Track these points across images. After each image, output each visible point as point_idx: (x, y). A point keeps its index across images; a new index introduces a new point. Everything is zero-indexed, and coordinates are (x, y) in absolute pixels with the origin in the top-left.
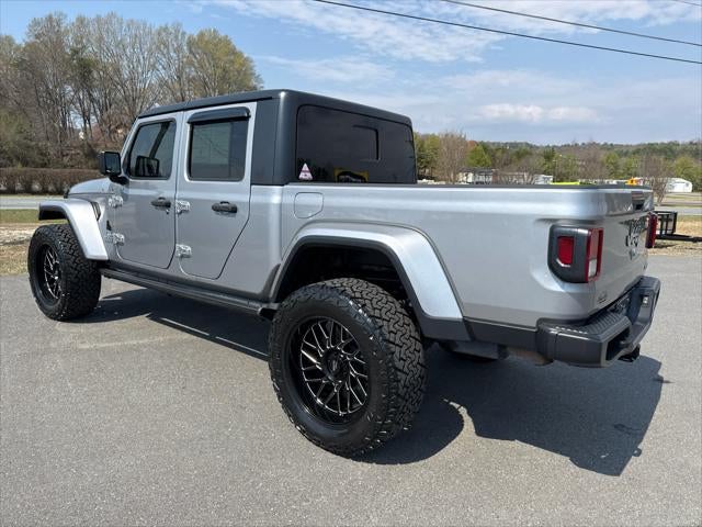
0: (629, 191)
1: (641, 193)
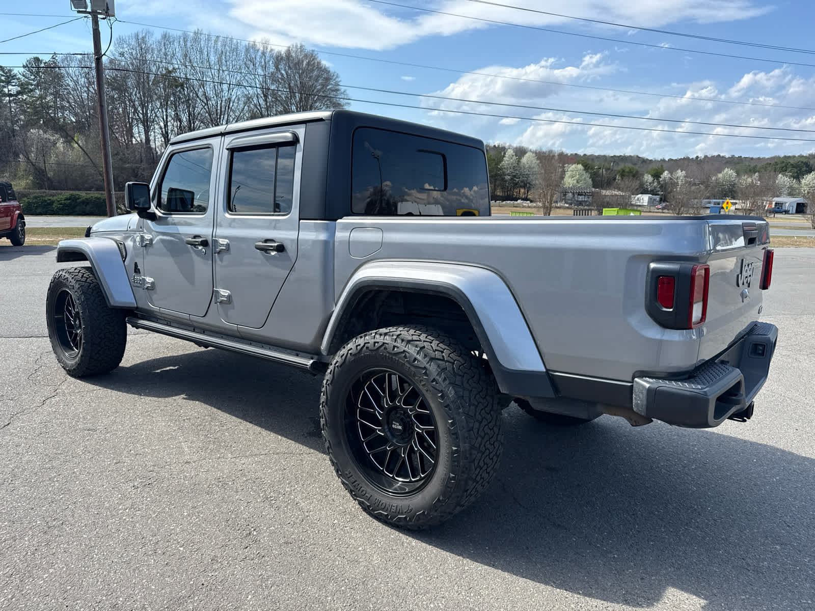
0: (739, 222)
1: (754, 225)
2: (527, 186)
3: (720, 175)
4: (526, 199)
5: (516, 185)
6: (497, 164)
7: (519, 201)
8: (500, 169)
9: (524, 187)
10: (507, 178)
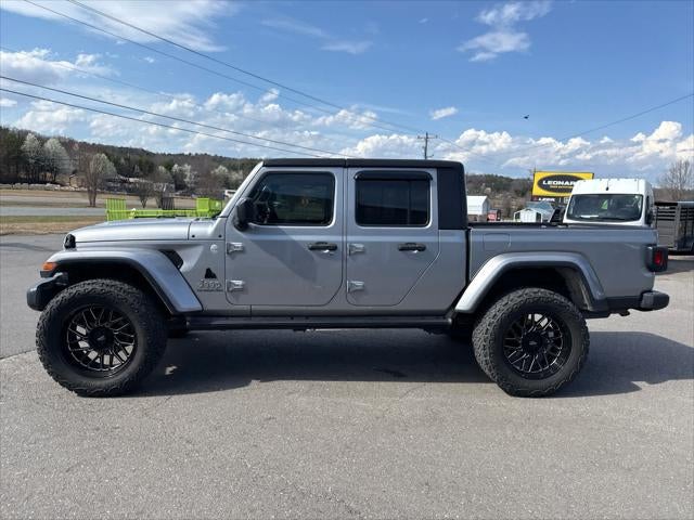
2: (55, 170)
3: (217, 171)
4: (54, 183)
5: (42, 169)
6: (18, 146)
7: (48, 185)
8: (22, 152)
9: (51, 170)
10: (31, 161)
